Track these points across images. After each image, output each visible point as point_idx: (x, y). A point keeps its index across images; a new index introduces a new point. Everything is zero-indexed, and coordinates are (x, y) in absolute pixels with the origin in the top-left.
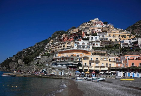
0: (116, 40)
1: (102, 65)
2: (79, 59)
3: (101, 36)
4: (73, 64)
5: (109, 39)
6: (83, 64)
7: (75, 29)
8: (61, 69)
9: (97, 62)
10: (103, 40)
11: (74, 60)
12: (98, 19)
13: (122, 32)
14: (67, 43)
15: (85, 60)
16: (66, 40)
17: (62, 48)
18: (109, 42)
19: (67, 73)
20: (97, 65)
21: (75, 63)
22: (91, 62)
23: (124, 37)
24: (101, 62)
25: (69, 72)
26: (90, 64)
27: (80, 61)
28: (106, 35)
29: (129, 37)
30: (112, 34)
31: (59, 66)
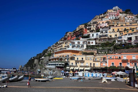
0: (116, 35)
2: (67, 60)
3: (104, 32)
6: (70, 64)
8: (50, 69)
9: (82, 61)
11: (63, 61)
12: (117, 7)
14: (65, 43)
15: (72, 60)
17: (61, 48)
18: (108, 38)
19: (54, 73)
20: (82, 64)
21: (61, 63)
22: (77, 62)
23: (126, 32)
24: (86, 61)
25: (56, 72)
26: (76, 64)
27: (68, 61)
28: (110, 30)
29: (132, 31)
30: (116, 29)
31: (50, 66)
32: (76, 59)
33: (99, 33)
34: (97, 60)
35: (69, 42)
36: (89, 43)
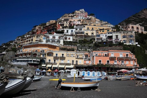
0: (93, 33)
1: (68, 62)
2: (43, 55)
3: (78, 29)
4: (34, 61)
5: (86, 32)
6: (47, 61)
7: (52, 21)
8: (20, 67)
9: (63, 58)
10: (78, 34)
11: (37, 56)
12: (83, 10)
13: (104, 26)
14: (36, 37)
15: (49, 56)
16: (39, 33)
17: (31, 42)
18: (85, 36)
19: (26, 71)
20: (63, 62)
21: (35, 60)
22: (56, 58)
23: (102, 31)
24: (67, 58)
25: (28, 70)
26: (55, 61)
27: (44, 57)
28: (84, 28)
29: (108, 31)
30: (90, 28)
31: (19, 63)
32: (55, 55)
33: (74, 30)
34: (79, 57)
35: (41, 36)
36: (66, 38)
